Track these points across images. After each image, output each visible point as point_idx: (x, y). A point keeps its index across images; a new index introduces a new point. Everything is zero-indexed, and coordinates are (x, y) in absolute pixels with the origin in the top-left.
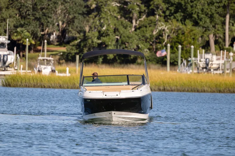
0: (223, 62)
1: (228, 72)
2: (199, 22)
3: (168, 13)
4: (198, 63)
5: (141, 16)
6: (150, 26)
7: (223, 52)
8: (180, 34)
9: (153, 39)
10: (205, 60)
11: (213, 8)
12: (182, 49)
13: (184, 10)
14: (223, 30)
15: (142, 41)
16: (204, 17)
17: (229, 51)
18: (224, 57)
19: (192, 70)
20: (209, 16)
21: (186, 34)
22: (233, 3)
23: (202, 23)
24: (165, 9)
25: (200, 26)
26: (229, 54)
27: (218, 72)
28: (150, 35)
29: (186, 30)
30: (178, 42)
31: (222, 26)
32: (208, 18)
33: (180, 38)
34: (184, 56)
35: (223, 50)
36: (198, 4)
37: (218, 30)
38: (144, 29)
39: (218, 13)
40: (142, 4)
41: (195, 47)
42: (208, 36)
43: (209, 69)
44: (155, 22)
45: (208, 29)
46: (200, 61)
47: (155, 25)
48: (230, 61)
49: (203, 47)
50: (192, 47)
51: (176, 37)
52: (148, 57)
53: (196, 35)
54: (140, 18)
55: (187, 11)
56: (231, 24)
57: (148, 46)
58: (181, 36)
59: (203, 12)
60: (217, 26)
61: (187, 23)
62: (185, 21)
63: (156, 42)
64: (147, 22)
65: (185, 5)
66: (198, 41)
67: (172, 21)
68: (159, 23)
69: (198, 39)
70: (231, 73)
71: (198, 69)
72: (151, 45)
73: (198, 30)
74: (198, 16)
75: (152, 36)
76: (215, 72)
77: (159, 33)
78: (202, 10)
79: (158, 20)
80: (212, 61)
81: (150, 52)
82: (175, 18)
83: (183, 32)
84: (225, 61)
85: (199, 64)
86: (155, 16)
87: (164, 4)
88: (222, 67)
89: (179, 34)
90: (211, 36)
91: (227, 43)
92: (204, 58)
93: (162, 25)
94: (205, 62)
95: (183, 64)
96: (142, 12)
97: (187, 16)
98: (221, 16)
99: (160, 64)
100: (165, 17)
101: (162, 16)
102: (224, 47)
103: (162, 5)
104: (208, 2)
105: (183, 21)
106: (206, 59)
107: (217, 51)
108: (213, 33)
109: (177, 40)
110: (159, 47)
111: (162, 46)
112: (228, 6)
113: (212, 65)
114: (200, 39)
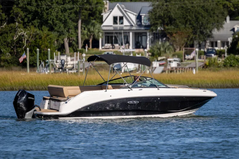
0: (77, 62)
1: (82, 71)
2: (54, 27)
3: (26, 20)
4: (54, 63)
5: (3, 24)
6: (11, 32)
7: (77, 53)
8: (38, 39)
9: (14, 44)
10: (60, 61)
11: (66, 14)
12: (40, 52)
13: (41, 17)
14: (75, 34)
15: (4, 46)
16: (58, 23)
17: (81, 52)
18: (78, 58)
19: (50, 70)
20: (63, 22)
21: (42, 38)
22: (84, 10)
23: (57, 28)
24: (23, 17)
25: (55, 31)
26: (82, 55)
27: (73, 71)
28: (11, 41)
29: (43, 35)
30: (36, 46)
31: (75, 30)
32: (62, 24)
33: (38, 42)
34: (42, 59)
35: (77, 51)
36: (52, 12)
37: (72, 34)
38: (5, 35)
39: (71, 19)
40: (2, 12)
41: (52, 50)
42: (63, 40)
43: (64, 69)
44: (16, 29)
45: (63, 33)
46: (56, 62)
47: (16, 31)
48: (83, 61)
49: (59, 50)
50: (49, 50)
51: (34, 42)
52: (10, 60)
53: (52, 39)
54: (2, 25)
55: (44, 18)
56: (83, 28)
57: (10, 50)
58: (38, 40)
59: (58, 19)
60: (70, 31)
61: (43, 28)
62: (41, 26)
63: (17, 46)
64: (7, 29)
65: (41, 13)
66: (54, 45)
67: (30, 27)
68: (19, 30)
69: (54, 42)
70: (84, 72)
71: (55, 69)
72: (12, 49)
73: (54, 35)
74: (53, 22)
75: (13, 41)
76: (70, 71)
77: (19, 38)
78: (57, 17)
79: (17, 26)
80: (67, 62)
81: (12, 56)
82: (32, 24)
83: (40, 37)
84: (78, 62)
85: (56, 65)
86: (15, 23)
87: (22, 12)
88: (76, 67)
89: (36, 39)
90: (66, 39)
91: (80, 45)
92: (60, 60)
93: (21, 31)
94: (60, 63)
95: (41, 65)
96: (4, 20)
97: (44, 23)
98: (74, 22)
99: (21, 65)
100: (24, 24)
101: (21, 23)
102: (77, 49)
103: (21, 13)
104: (61, 9)
105: (40, 27)
106: (62, 60)
107: (71, 53)
108: (67, 36)
109: (35, 44)
110: (19, 51)
111: (22, 50)
112: (80, 12)
113: (67, 65)
114: (56, 42)
